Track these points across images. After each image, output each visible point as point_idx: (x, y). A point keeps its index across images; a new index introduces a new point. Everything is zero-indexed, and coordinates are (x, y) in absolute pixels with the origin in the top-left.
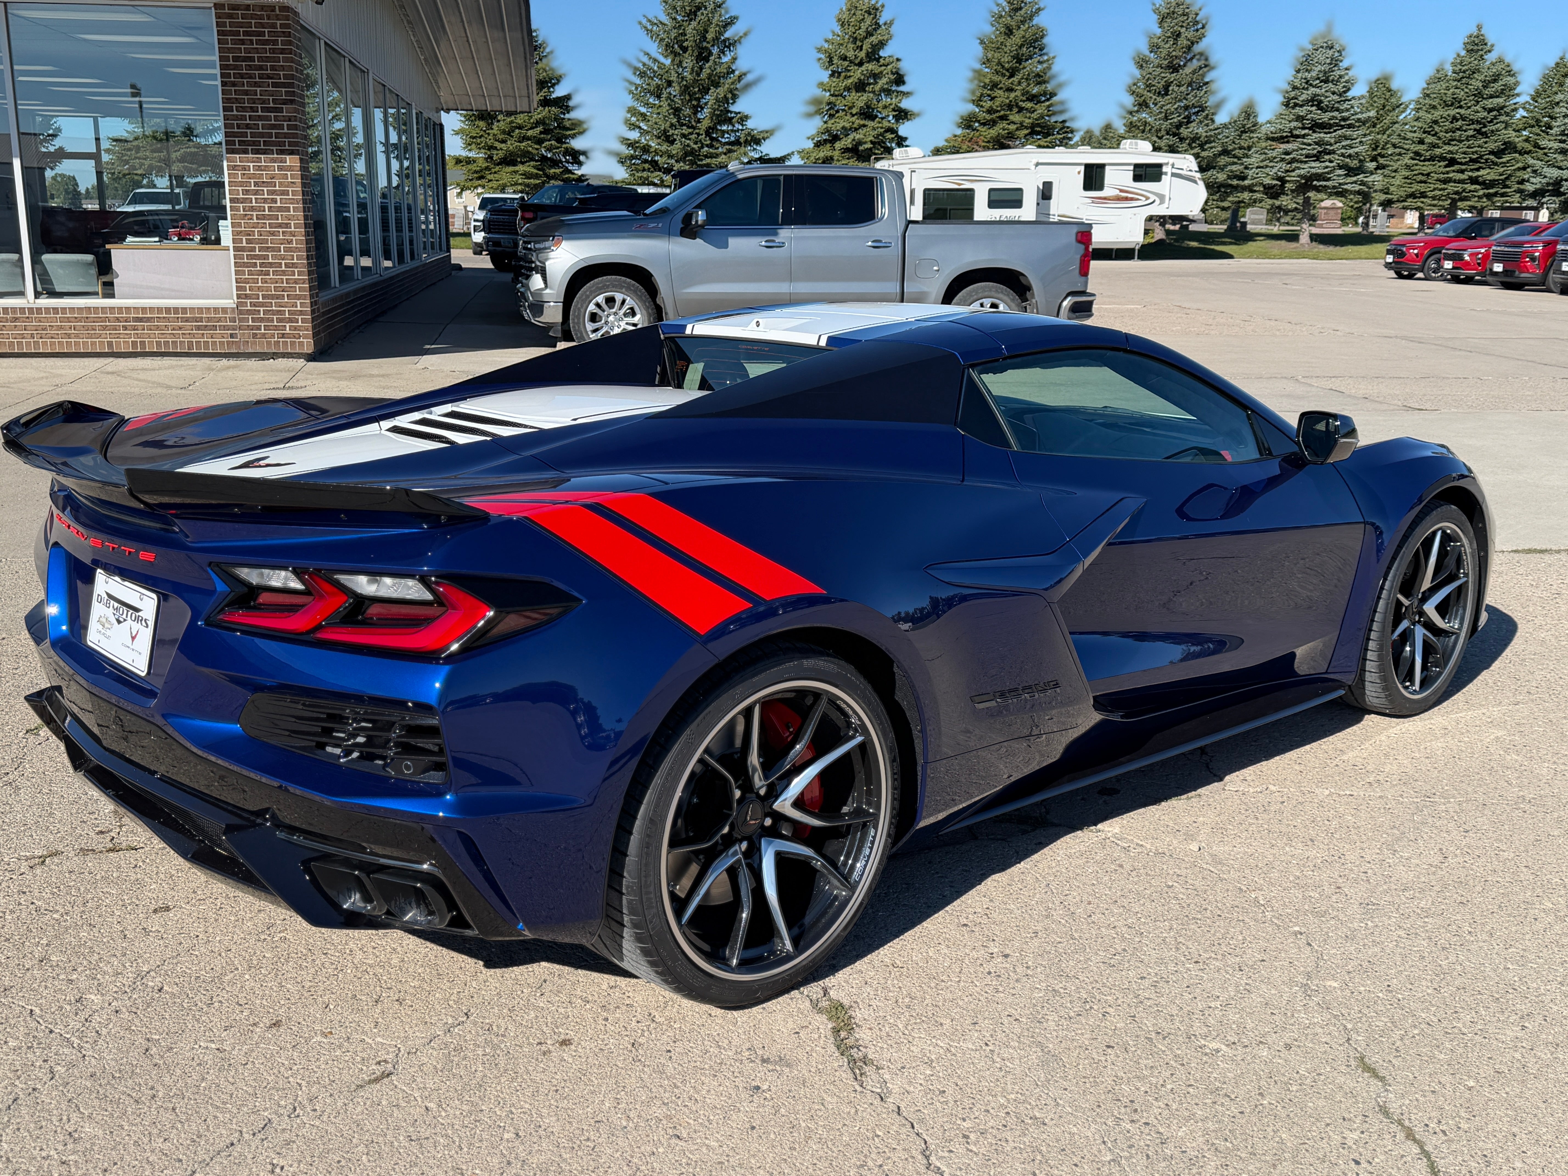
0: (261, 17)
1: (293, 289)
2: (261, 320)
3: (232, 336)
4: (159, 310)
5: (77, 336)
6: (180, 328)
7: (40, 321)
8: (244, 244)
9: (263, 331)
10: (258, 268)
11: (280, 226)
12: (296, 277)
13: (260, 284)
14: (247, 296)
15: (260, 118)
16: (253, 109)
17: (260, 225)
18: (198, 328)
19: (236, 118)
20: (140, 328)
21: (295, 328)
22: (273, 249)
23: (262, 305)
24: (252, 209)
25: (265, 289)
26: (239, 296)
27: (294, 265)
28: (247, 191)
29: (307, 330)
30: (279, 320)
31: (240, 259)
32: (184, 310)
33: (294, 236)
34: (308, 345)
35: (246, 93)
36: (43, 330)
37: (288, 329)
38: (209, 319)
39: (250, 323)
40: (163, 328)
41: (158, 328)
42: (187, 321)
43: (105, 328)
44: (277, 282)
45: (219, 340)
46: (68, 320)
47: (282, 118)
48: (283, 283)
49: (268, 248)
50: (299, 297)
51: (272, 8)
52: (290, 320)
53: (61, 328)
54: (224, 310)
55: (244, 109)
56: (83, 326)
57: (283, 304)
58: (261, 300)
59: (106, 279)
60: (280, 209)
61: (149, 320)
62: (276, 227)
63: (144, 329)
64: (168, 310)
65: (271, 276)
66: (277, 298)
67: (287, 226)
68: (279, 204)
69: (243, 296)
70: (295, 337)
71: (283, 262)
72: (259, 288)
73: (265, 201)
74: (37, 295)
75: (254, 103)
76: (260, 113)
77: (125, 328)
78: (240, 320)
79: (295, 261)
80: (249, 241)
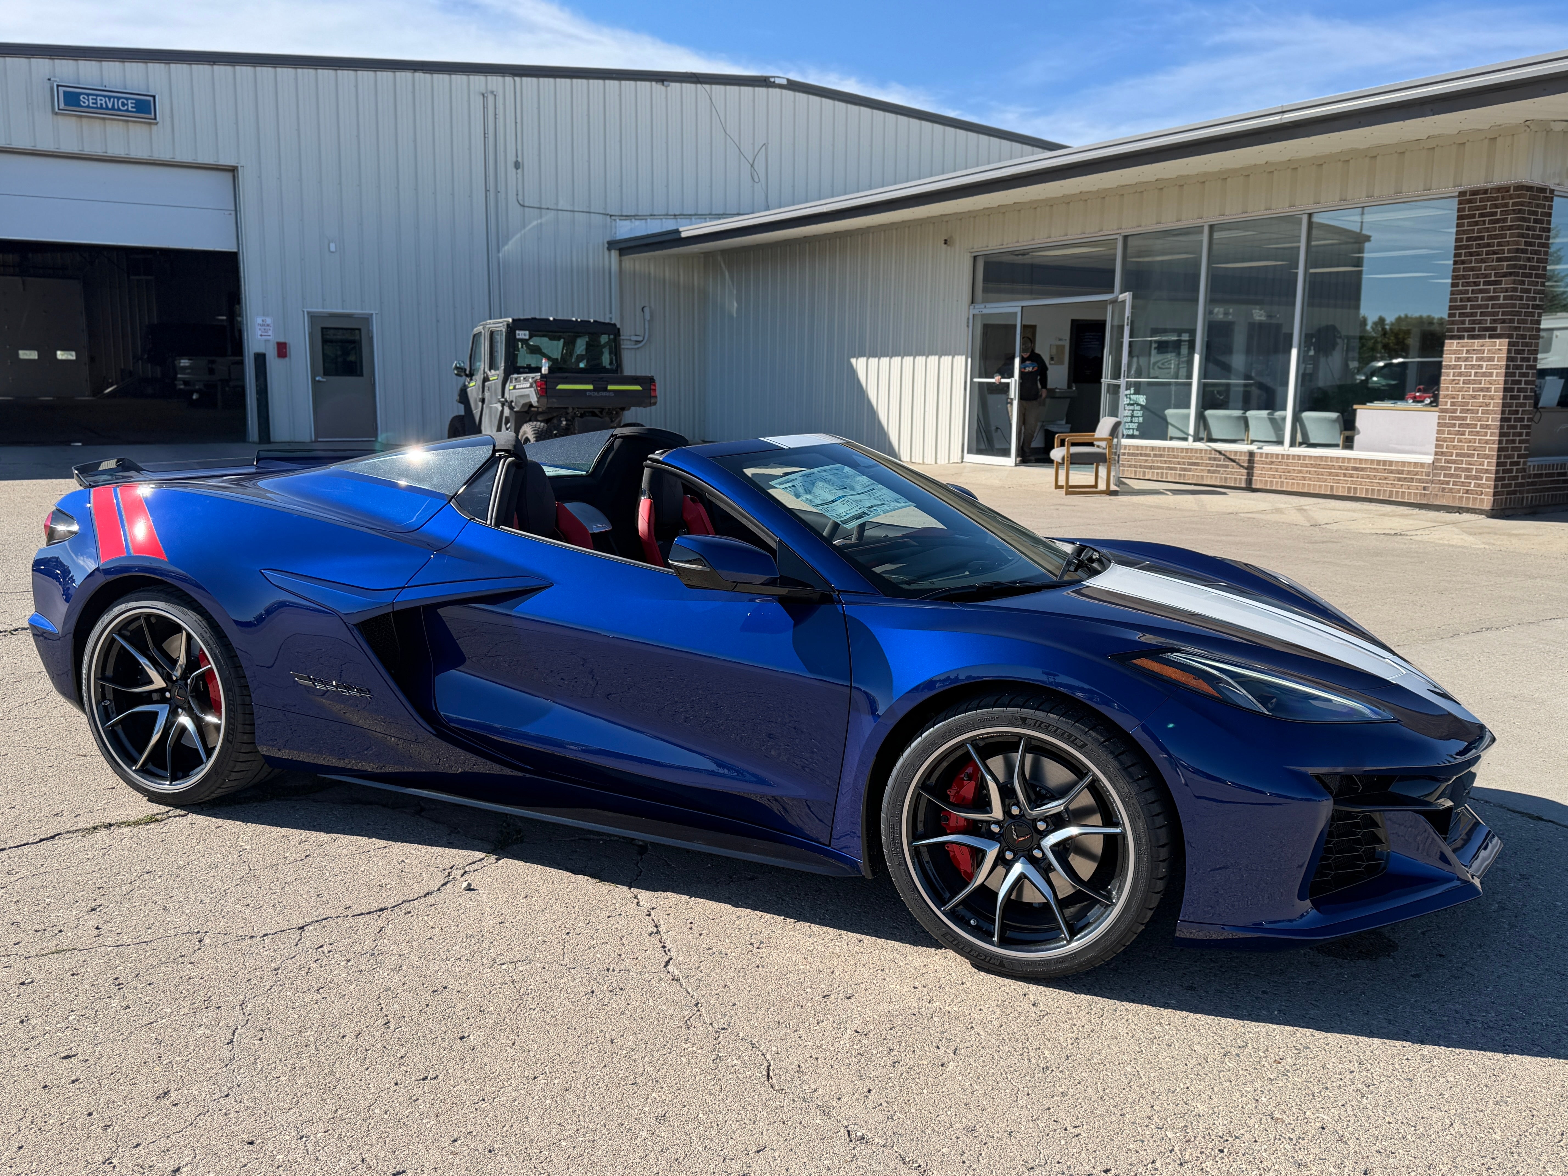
0: (1496, 199)
1: (1483, 449)
2: (1451, 476)
3: (1425, 488)
4: (1372, 461)
5: (1310, 479)
6: (1385, 478)
7: (1288, 465)
8: (1449, 406)
9: (1451, 486)
10: (1457, 429)
11: (1482, 390)
12: (1488, 437)
13: (1456, 443)
14: (1443, 454)
15: (1481, 291)
16: (1476, 284)
17: (1464, 389)
18: (1399, 479)
19: (1461, 292)
20: (1355, 476)
21: (1479, 485)
22: (1472, 411)
23: (1454, 462)
24: (1460, 374)
25: (1459, 448)
26: (1436, 454)
27: (1487, 427)
28: (1459, 358)
29: (1489, 488)
30: (1467, 477)
31: (1443, 419)
32: (1391, 463)
33: (1492, 399)
34: (1487, 502)
35: (1472, 269)
36: (1288, 472)
37: (1472, 485)
38: (1409, 472)
39: (1442, 478)
40: (1372, 477)
41: (1368, 477)
42: (1391, 472)
43: (1330, 474)
44: (1470, 442)
45: (1413, 492)
46: (1306, 466)
47: (1500, 290)
48: (1475, 443)
49: (1468, 410)
50: (1487, 457)
51: (1507, 189)
52: (1476, 478)
53: (1300, 471)
54: (1422, 465)
55: (1468, 284)
56: (1316, 472)
57: (1472, 463)
58: (1454, 457)
59: (1348, 433)
60: (1484, 375)
61: (1362, 469)
62: (1478, 391)
63: (1358, 477)
64: (1379, 462)
65: (1467, 436)
66: (1468, 457)
67: (1488, 389)
68: (1484, 370)
69: (1440, 453)
70: (1477, 494)
71: (1479, 423)
72: (1454, 446)
73: (1472, 367)
74: (1293, 444)
75: (1478, 278)
76: (1481, 287)
77: (1345, 475)
78: (1434, 475)
79: (1490, 423)
80: (1453, 404)
